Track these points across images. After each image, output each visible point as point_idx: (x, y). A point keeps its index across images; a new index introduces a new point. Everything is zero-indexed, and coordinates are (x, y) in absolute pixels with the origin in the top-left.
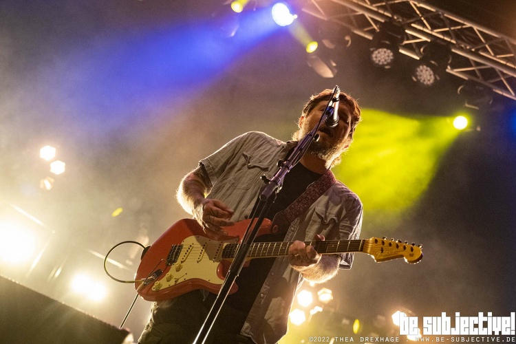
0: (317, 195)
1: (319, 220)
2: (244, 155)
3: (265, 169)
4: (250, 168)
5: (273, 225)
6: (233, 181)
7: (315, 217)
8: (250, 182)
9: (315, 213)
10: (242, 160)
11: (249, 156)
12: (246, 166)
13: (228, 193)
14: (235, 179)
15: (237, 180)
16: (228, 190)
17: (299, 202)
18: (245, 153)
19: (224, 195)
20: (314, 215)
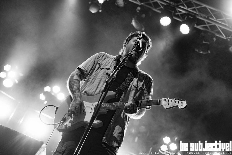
0: (133, 78)
1: (135, 89)
2: (98, 63)
3: (109, 69)
4: (101, 69)
5: (116, 94)
6: (94, 76)
7: (133, 87)
8: (102, 75)
9: (133, 85)
10: (98, 66)
11: (101, 63)
12: (100, 68)
13: (93, 81)
14: (95, 74)
15: (96, 75)
16: (92, 80)
17: (125, 82)
18: (98, 62)
19: (91, 82)
20: (133, 86)
